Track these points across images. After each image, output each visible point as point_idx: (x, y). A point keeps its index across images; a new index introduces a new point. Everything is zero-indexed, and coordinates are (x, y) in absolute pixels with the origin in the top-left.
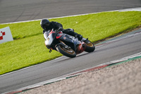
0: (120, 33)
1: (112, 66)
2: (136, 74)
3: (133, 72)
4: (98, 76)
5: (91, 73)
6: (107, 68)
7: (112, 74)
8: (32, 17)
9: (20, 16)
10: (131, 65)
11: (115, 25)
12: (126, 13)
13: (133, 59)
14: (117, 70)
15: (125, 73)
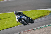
0: (38, 18)
1: (35, 30)
2: (43, 33)
3: (42, 32)
4: (29, 33)
5: (27, 32)
6: (33, 30)
7: (34, 33)
8: (6, 12)
9: (2, 11)
10: (41, 30)
11: (36, 15)
12: (40, 11)
13: (42, 28)
14: (36, 31)
15: (39, 32)
